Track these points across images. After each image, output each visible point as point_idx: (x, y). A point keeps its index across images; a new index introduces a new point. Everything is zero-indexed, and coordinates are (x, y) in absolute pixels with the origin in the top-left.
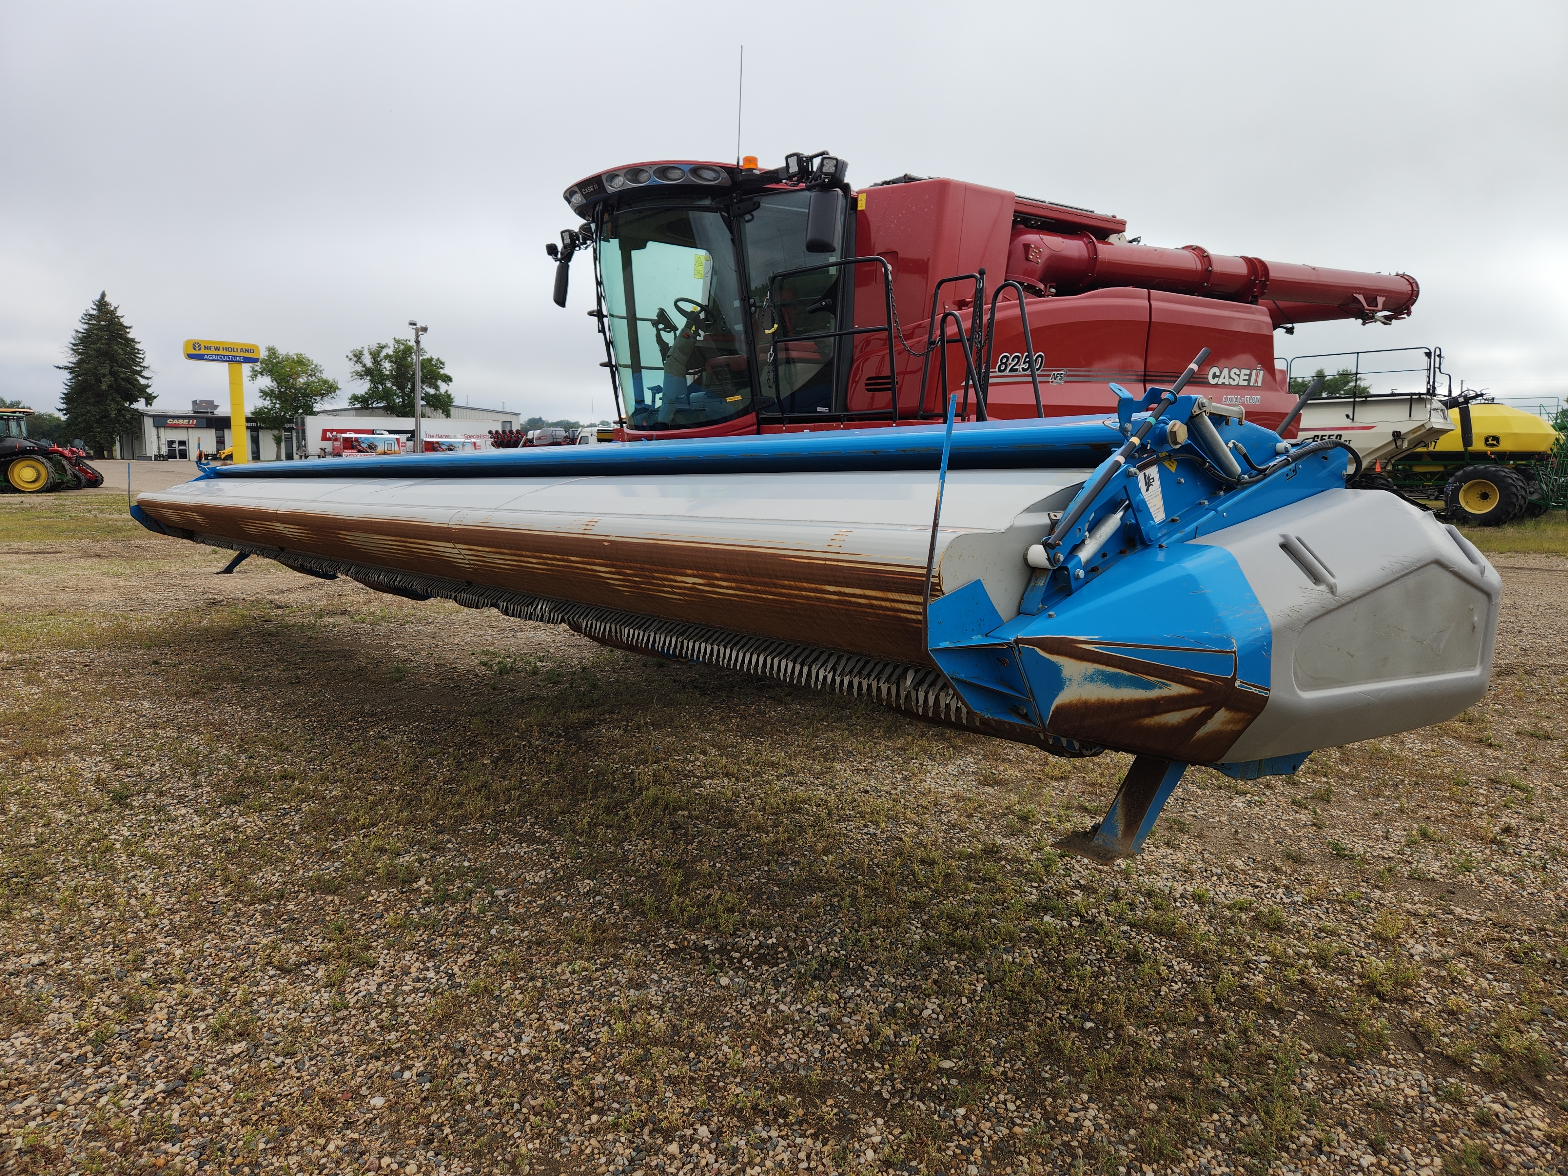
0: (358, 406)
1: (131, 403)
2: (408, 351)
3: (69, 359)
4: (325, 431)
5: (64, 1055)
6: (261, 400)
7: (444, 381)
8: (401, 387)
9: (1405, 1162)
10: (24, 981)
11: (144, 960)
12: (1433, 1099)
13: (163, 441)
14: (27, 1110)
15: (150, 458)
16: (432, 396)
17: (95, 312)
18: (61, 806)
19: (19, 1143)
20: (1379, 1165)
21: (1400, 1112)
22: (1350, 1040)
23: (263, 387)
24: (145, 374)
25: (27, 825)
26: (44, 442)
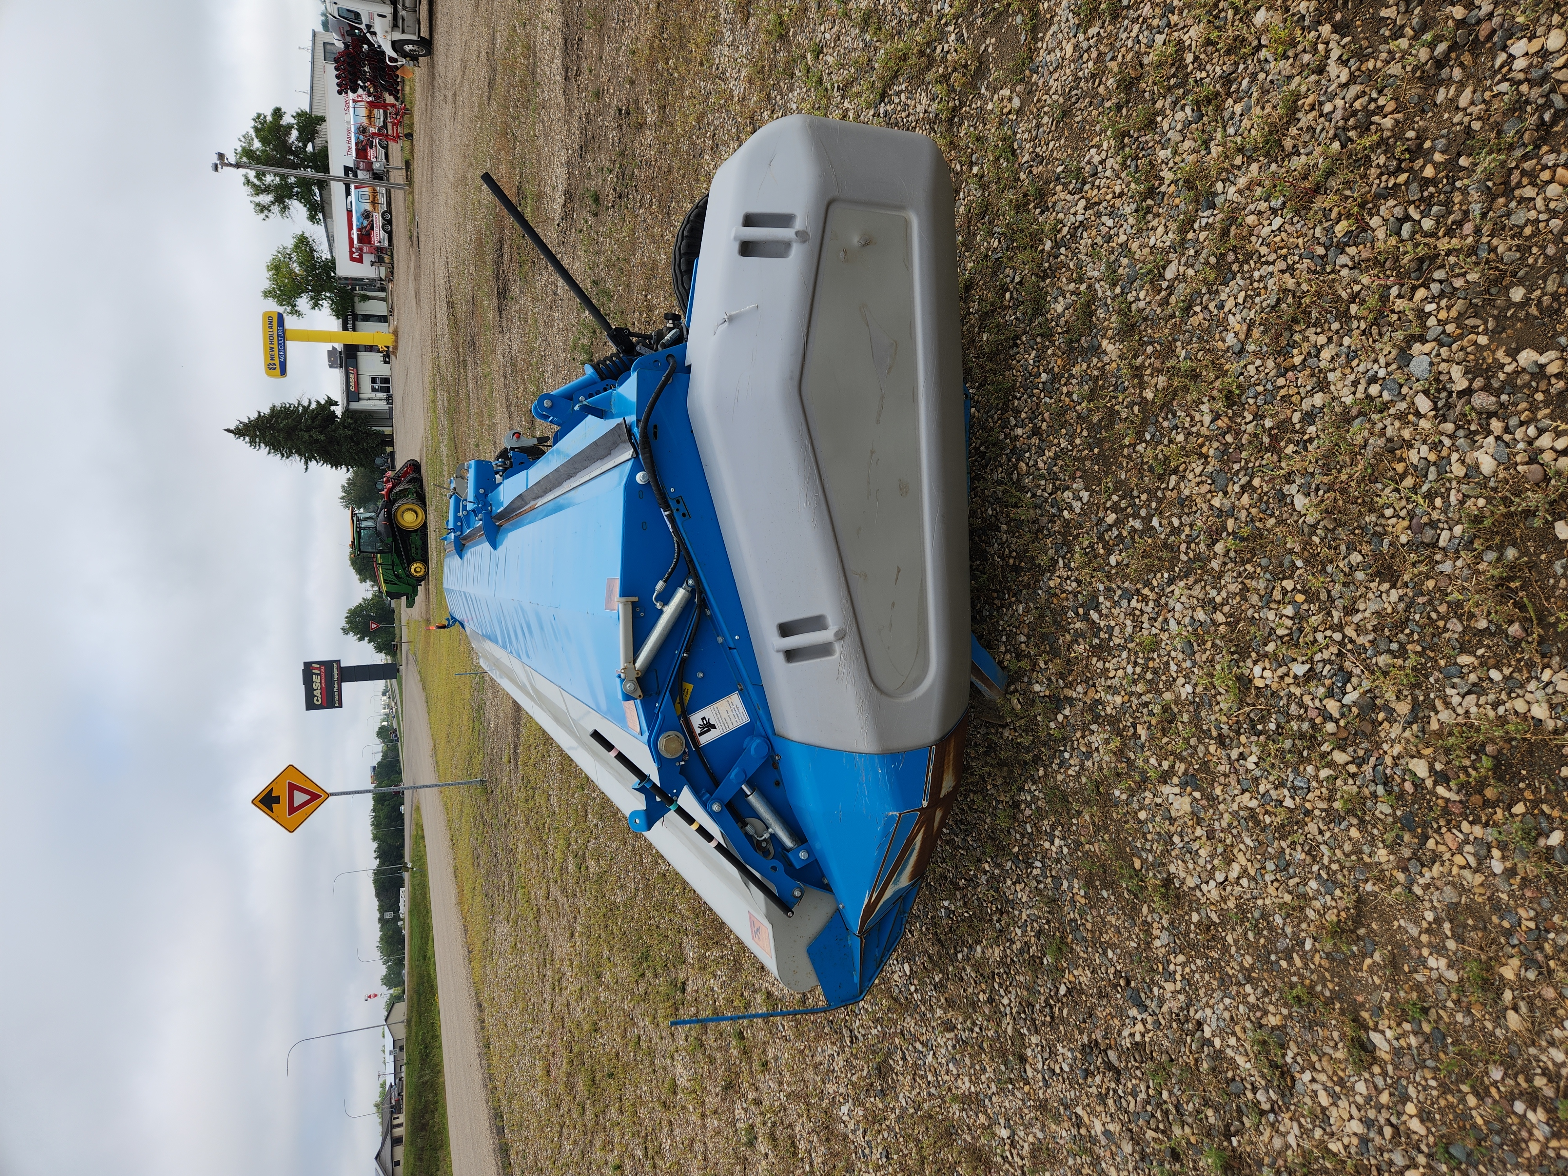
1: (337, 417)
4: (352, 259)
6: (323, 310)
7: (280, 117)
13: (372, 395)
16: (300, 134)
17: (247, 439)
24: (305, 403)
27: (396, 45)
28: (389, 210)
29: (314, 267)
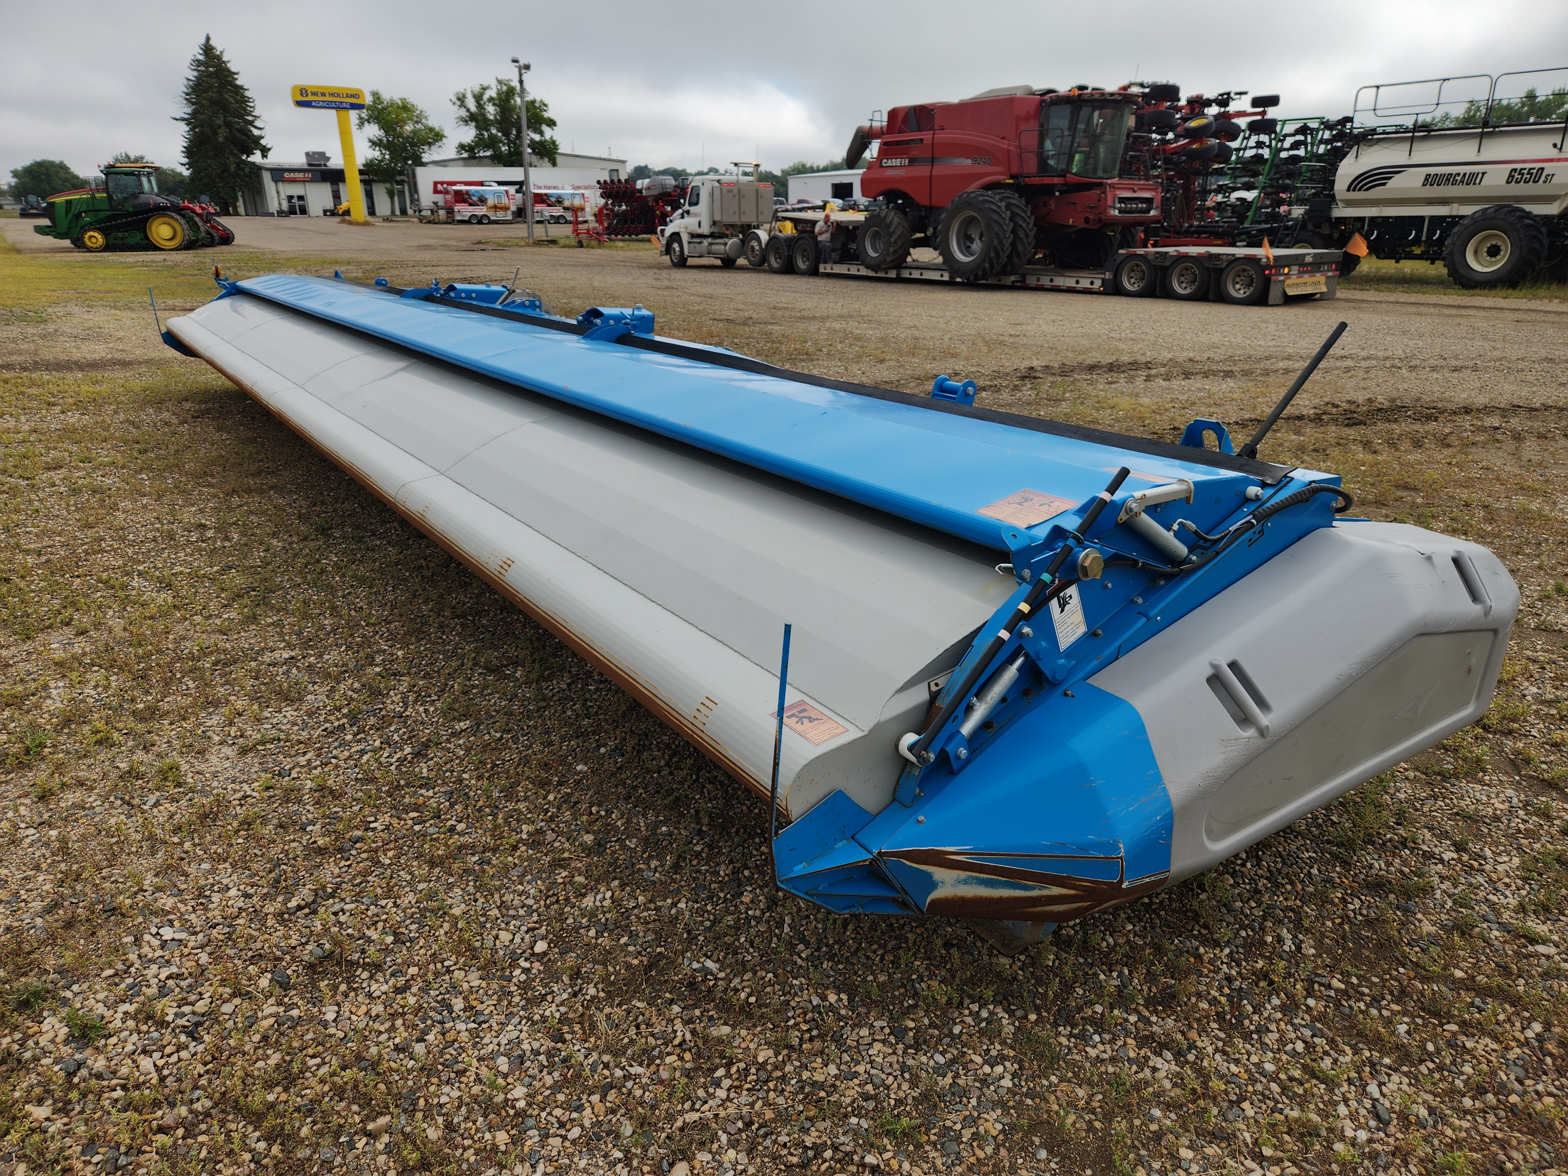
0: (465, 155)
1: (248, 156)
2: (511, 92)
3: (184, 110)
4: (436, 184)
5: (328, 725)
6: (371, 151)
7: (549, 125)
8: (507, 134)
9: (1485, 859)
10: (280, 670)
11: (373, 658)
12: (1521, 813)
13: (283, 196)
14: (309, 761)
15: (272, 215)
16: (537, 143)
17: (201, 58)
18: (274, 535)
19: (309, 784)
20: (1459, 860)
21: (1488, 821)
22: (1448, 763)
23: (371, 137)
24: (257, 123)
25: (250, 549)
26: (173, 198)
27: (676, 236)
28: (491, 222)
29: (413, 145)
